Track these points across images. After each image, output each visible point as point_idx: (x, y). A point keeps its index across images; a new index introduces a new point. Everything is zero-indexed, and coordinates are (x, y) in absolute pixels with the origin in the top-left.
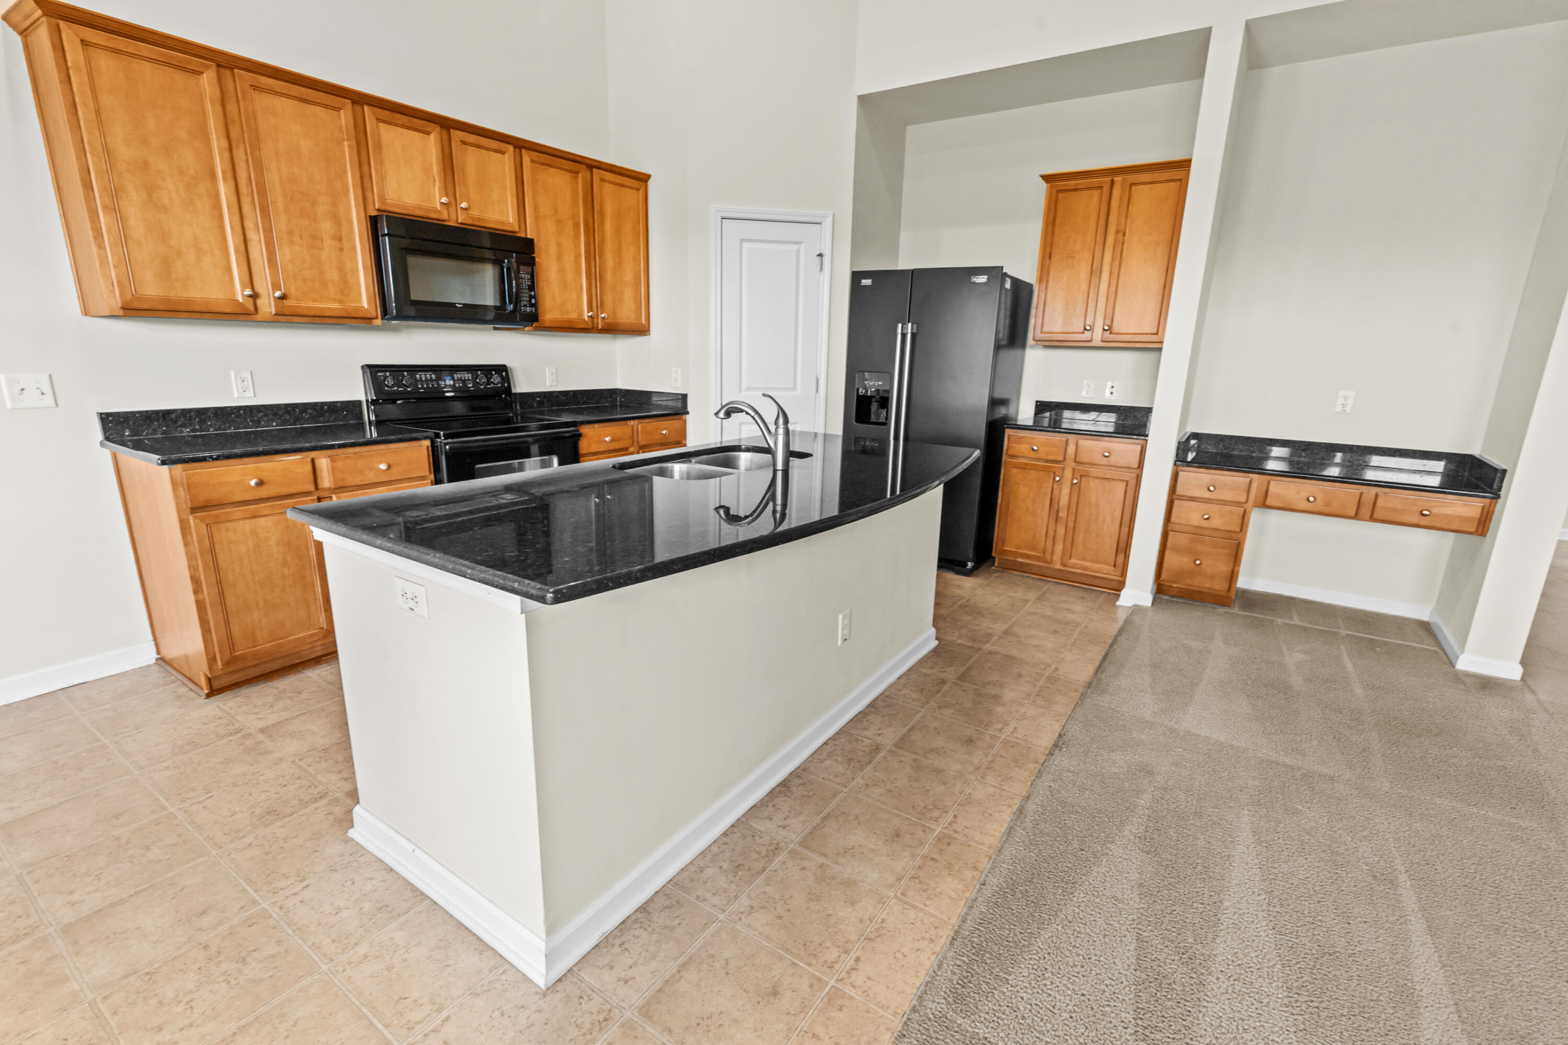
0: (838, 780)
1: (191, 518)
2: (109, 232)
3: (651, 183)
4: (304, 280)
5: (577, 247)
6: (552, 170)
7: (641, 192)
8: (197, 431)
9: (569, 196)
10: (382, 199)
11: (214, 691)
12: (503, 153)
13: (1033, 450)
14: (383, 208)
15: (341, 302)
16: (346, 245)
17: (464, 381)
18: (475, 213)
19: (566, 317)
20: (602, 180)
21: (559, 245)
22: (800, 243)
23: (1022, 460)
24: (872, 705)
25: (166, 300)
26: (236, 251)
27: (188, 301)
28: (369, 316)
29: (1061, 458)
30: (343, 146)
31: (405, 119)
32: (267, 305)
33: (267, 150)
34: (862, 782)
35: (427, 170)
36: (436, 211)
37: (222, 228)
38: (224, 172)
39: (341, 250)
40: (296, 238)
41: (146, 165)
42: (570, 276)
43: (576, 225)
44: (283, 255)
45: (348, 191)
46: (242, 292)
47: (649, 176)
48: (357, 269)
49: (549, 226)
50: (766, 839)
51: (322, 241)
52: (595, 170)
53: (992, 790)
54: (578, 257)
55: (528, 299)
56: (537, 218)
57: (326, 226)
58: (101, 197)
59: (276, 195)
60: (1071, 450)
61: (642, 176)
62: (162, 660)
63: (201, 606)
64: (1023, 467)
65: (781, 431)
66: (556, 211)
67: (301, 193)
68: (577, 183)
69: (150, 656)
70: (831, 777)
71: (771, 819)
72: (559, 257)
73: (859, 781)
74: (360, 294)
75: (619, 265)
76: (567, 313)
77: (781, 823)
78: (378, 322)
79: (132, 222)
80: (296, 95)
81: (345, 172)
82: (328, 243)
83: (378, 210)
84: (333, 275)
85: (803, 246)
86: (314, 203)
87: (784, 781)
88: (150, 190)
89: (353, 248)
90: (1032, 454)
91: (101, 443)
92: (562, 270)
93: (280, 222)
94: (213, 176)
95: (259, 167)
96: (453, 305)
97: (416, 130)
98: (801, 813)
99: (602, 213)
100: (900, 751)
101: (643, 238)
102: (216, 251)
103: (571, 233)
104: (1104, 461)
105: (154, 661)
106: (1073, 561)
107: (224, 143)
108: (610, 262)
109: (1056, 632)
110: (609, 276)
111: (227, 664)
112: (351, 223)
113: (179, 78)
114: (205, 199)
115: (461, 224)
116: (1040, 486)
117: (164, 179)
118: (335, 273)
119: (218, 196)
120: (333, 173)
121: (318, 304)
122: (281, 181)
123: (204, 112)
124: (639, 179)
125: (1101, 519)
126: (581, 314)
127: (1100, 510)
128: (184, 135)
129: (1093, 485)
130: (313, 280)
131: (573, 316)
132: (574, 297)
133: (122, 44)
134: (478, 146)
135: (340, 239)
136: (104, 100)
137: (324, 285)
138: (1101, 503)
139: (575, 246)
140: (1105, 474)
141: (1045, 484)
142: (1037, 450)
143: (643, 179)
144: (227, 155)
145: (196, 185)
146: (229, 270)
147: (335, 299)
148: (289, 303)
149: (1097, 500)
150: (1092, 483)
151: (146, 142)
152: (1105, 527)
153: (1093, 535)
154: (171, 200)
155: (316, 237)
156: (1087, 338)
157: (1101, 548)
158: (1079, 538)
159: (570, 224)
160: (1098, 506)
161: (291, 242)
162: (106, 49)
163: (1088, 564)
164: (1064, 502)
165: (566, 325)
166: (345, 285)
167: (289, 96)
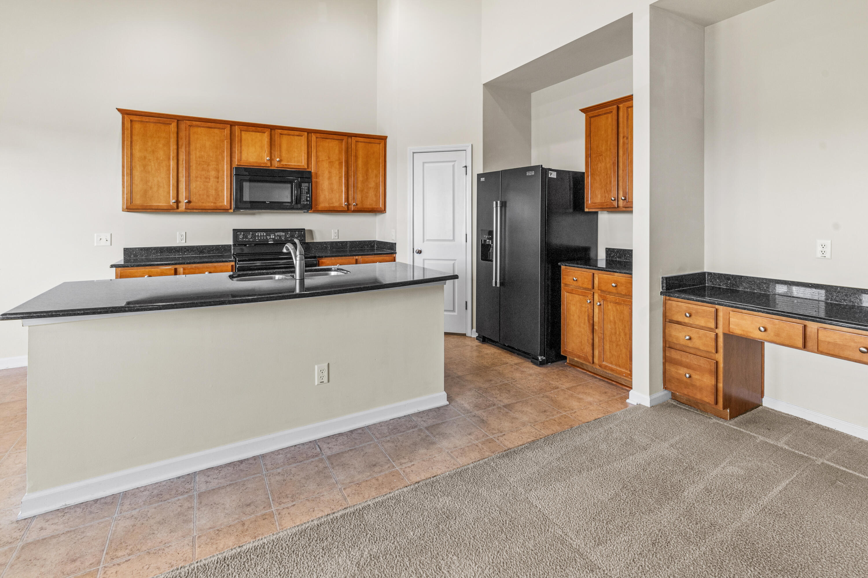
2: (127, 182)
3: (388, 140)
4: (200, 195)
5: (340, 173)
6: (328, 140)
7: (382, 145)
9: (337, 151)
10: (240, 160)
12: (301, 136)
13: (574, 280)
14: (239, 164)
15: (215, 203)
16: (220, 180)
17: (280, 236)
18: (283, 163)
19: (331, 205)
20: (356, 142)
21: (330, 172)
22: (455, 161)
25: (143, 205)
26: (173, 185)
27: (151, 205)
28: (226, 208)
29: (590, 287)
30: (224, 142)
31: (253, 128)
32: (183, 206)
33: (192, 147)
35: (262, 147)
36: (265, 163)
37: (169, 178)
38: (173, 157)
39: (218, 182)
40: (199, 179)
41: (145, 158)
42: (335, 186)
43: (340, 164)
44: (193, 185)
45: (224, 159)
46: (173, 201)
47: (387, 137)
48: (224, 190)
49: (325, 165)
50: (190, 486)
51: (210, 179)
52: (353, 137)
54: (340, 178)
55: (305, 198)
56: (317, 162)
57: (213, 173)
58: (126, 170)
59: (193, 164)
61: (383, 137)
66: (329, 158)
67: (204, 162)
68: (342, 145)
72: (330, 178)
74: (224, 199)
75: (366, 179)
76: (333, 203)
78: (234, 211)
79: (136, 178)
80: (207, 126)
81: (224, 152)
82: (212, 180)
83: (237, 165)
84: (212, 192)
85: (456, 163)
86: (208, 165)
88: (145, 166)
89: (224, 181)
90: (575, 283)
92: (331, 184)
93: (193, 174)
94: (169, 159)
95: (188, 154)
96: (265, 202)
97: (259, 132)
101: (382, 166)
102: (166, 186)
103: (338, 166)
104: (614, 290)
107: (175, 147)
108: (360, 178)
112: (224, 172)
113: (163, 127)
114: (165, 167)
115: (277, 167)
116: (581, 306)
117: (150, 162)
118: (214, 192)
119: (170, 166)
120: (218, 153)
121: (204, 204)
122: (196, 158)
123: (170, 137)
124: (382, 139)
125: (618, 333)
126: (341, 204)
127: (617, 326)
128: (161, 146)
129: (610, 307)
130: (203, 195)
131: (336, 204)
132: (337, 196)
133: (144, 119)
134: (289, 135)
135: (218, 178)
136: (135, 138)
137: (208, 196)
138: (617, 321)
139: (339, 173)
140: (616, 300)
141: (584, 305)
142: (576, 280)
143: (383, 139)
144: (175, 151)
145: (162, 163)
146: (169, 193)
147: (212, 202)
148: (191, 204)
149: (614, 318)
150: (609, 305)
151: (146, 150)
152: (621, 339)
153: (614, 345)
154: (152, 169)
155: (207, 178)
156: (614, 205)
157: (621, 356)
158: (607, 347)
159: (337, 163)
160: (615, 323)
161: (197, 181)
162: (139, 121)
163: (614, 367)
164: (596, 319)
165: (331, 209)
166: (218, 196)
167: (203, 127)
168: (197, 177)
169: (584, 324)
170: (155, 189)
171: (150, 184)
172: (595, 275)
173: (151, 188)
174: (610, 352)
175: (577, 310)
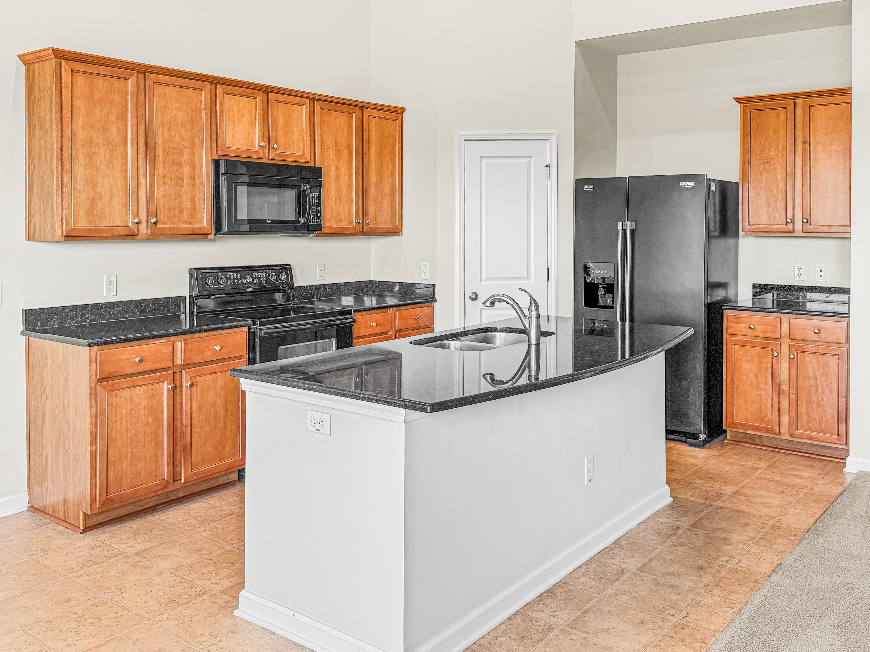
0: (592, 590)
1: (98, 386)
3: (405, 115)
4: (169, 209)
6: (335, 113)
7: (398, 122)
8: (79, 322)
9: (346, 132)
10: (222, 147)
11: (86, 530)
12: (302, 105)
13: (750, 327)
14: (222, 153)
15: (190, 223)
16: (198, 182)
17: (260, 278)
18: (281, 151)
19: (340, 224)
20: (370, 116)
21: (337, 168)
22: (530, 157)
23: (742, 338)
24: (616, 542)
25: (88, 229)
26: (132, 192)
27: (101, 229)
28: (207, 232)
29: (777, 335)
30: (201, 113)
31: (241, 90)
32: (145, 229)
33: (158, 122)
34: (612, 591)
35: (252, 123)
36: (256, 152)
37: (126, 178)
38: (131, 140)
39: (194, 185)
40: (167, 180)
41: (91, 141)
42: (344, 192)
43: (350, 153)
44: (160, 192)
45: (202, 144)
46: (132, 220)
47: (404, 109)
48: (202, 199)
49: (332, 154)
50: (541, 623)
51: (183, 180)
52: (365, 110)
53: (718, 599)
54: (350, 178)
55: (316, 213)
56: (323, 149)
57: (186, 170)
58: (65, 164)
59: (160, 151)
60: (785, 328)
61: (398, 110)
62: (32, 508)
63: (93, 456)
64: (743, 344)
65: (534, 315)
66: (336, 144)
67: (174, 148)
68: (352, 121)
69: (24, 505)
70: (587, 588)
71: (543, 611)
72: (337, 178)
73: (610, 591)
74: (202, 217)
75: (380, 180)
76: (342, 221)
77: (551, 614)
78: (212, 236)
79: (78, 179)
80: (178, 84)
81: (201, 130)
82: (187, 181)
83: (220, 155)
84: (187, 203)
85: (532, 161)
86: (181, 154)
87: (550, 589)
88: (91, 156)
89: (202, 184)
90: (750, 333)
91: (22, 332)
92: (339, 188)
93: (160, 170)
94: (126, 143)
96: (264, 221)
97: (247, 97)
98: (566, 609)
99: (369, 142)
100: (641, 574)
101: (399, 157)
102: (121, 194)
103: (346, 158)
104: (815, 338)
105: (26, 508)
106: (798, 431)
107: (135, 121)
108: (373, 179)
109: (783, 492)
110: (372, 190)
111: (103, 504)
112: (202, 166)
113: (116, 83)
114: (119, 159)
115: (272, 160)
116: (761, 362)
117: (99, 149)
118: (189, 203)
119: (126, 155)
120: (194, 132)
121: (176, 226)
122: (163, 141)
123: (126, 103)
124: (397, 113)
125: (820, 390)
126: (351, 222)
127: (818, 382)
128: (113, 118)
129: (808, 360)
130: (175, 209)
131: (345, 223)
132: (346, 208)
133: (91, 68)
134: (286, 103)
135: (194, 178)
136: (77, 103)
137: (181, 212)
138: (818, 376)
139: (349, 169)
140: (818, 350)
141: (765, 360)
142: (754, 329)
143: (399, 112)
144: (135, 128)
145: (116, 150)
146: (126, 205)
147: (186, 222)
148: (159, 226)
149: (814, 373)
150: (807, 357)
151: (93, 126)
152: (825, 398)
153: (815, 407)
154: (101, 162)
155: (179, 178)
156: (789, 229)
157: (824, 419)
158: (803, 410)
159: (346, 152)
160: (816, 379)
161: (164, 183)
162: (83, 72)
163: (814, 434)
164: (784, 376)
165: (340, 231)
166: (194, 211)
167: (174, 85)
168: (165, 177)
169: (766, 384)
170: (106, 199)
171: (98, 190)
172: (783, 320)
173: (100, 197)
174: (808, 416)
175: (754, 367)
